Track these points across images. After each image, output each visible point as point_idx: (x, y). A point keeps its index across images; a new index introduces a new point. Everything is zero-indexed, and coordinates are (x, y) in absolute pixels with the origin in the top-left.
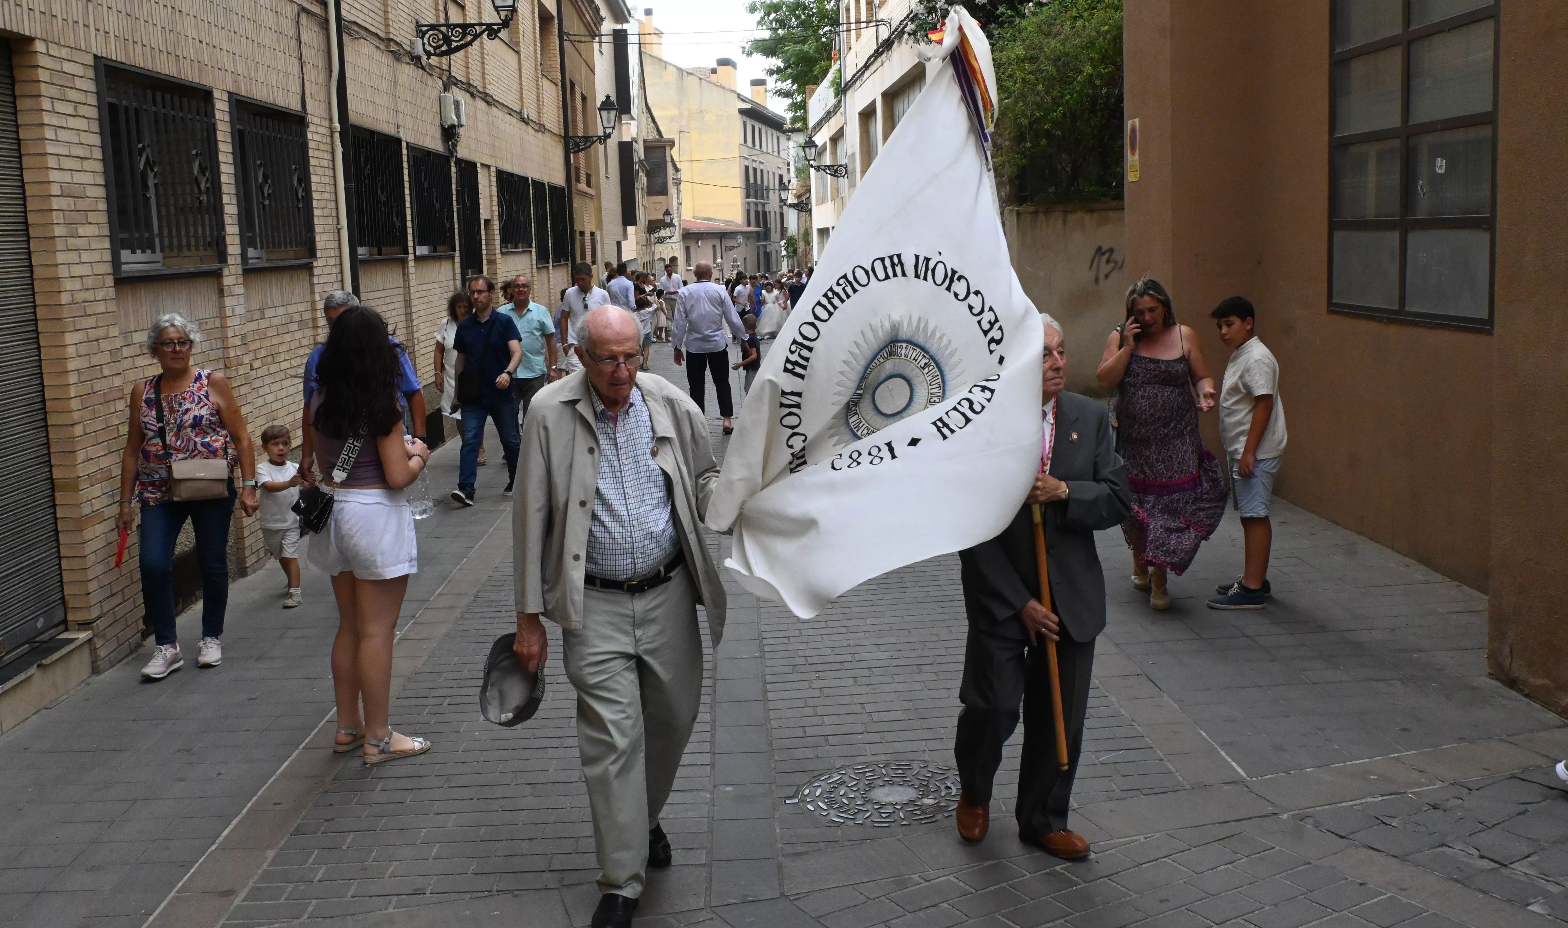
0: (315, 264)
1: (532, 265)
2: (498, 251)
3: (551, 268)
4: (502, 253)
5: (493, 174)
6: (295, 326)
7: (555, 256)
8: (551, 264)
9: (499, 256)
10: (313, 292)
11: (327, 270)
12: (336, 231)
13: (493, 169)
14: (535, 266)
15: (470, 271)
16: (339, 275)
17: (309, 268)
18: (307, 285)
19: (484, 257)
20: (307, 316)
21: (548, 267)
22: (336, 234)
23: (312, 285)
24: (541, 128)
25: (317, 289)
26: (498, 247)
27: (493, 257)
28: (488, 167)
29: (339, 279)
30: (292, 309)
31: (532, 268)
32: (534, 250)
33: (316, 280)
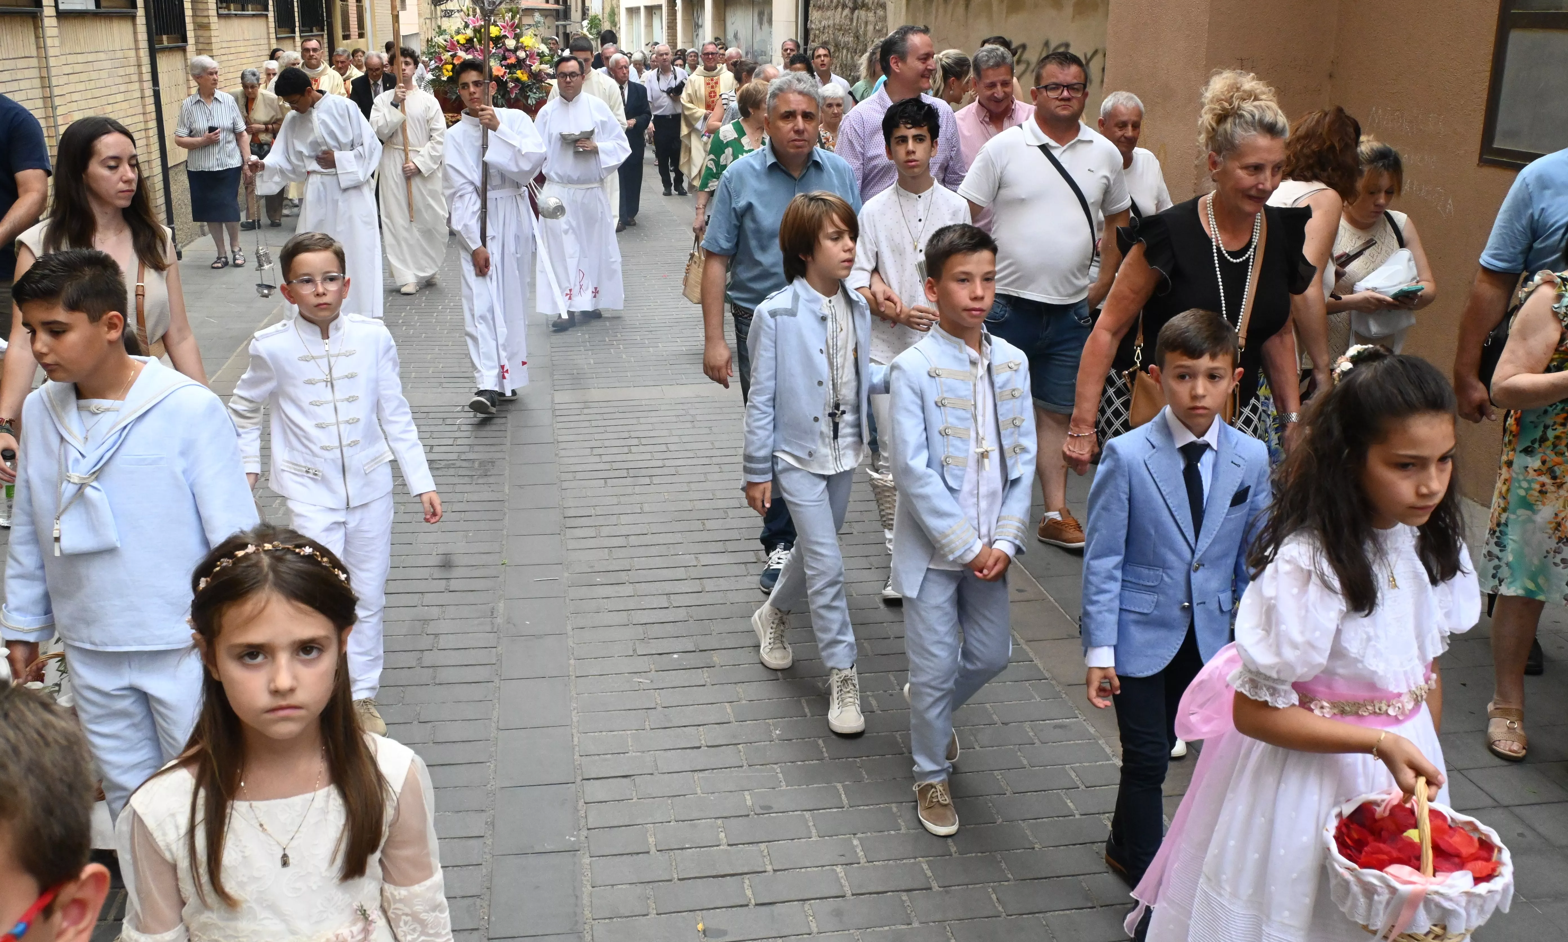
1: (268, 33)
2: (213, 12)
3: (298, 39)
4: (220, 16)
7: (303, 24)
8: (297, 34)
9: (214, 19)
14: (273, 36)
15: (165, 37)
19: (188, 20)
21: (294, 38)
26: (214, 6)
27: (205, 20)
31: (269, 38)
32: (271, 14)
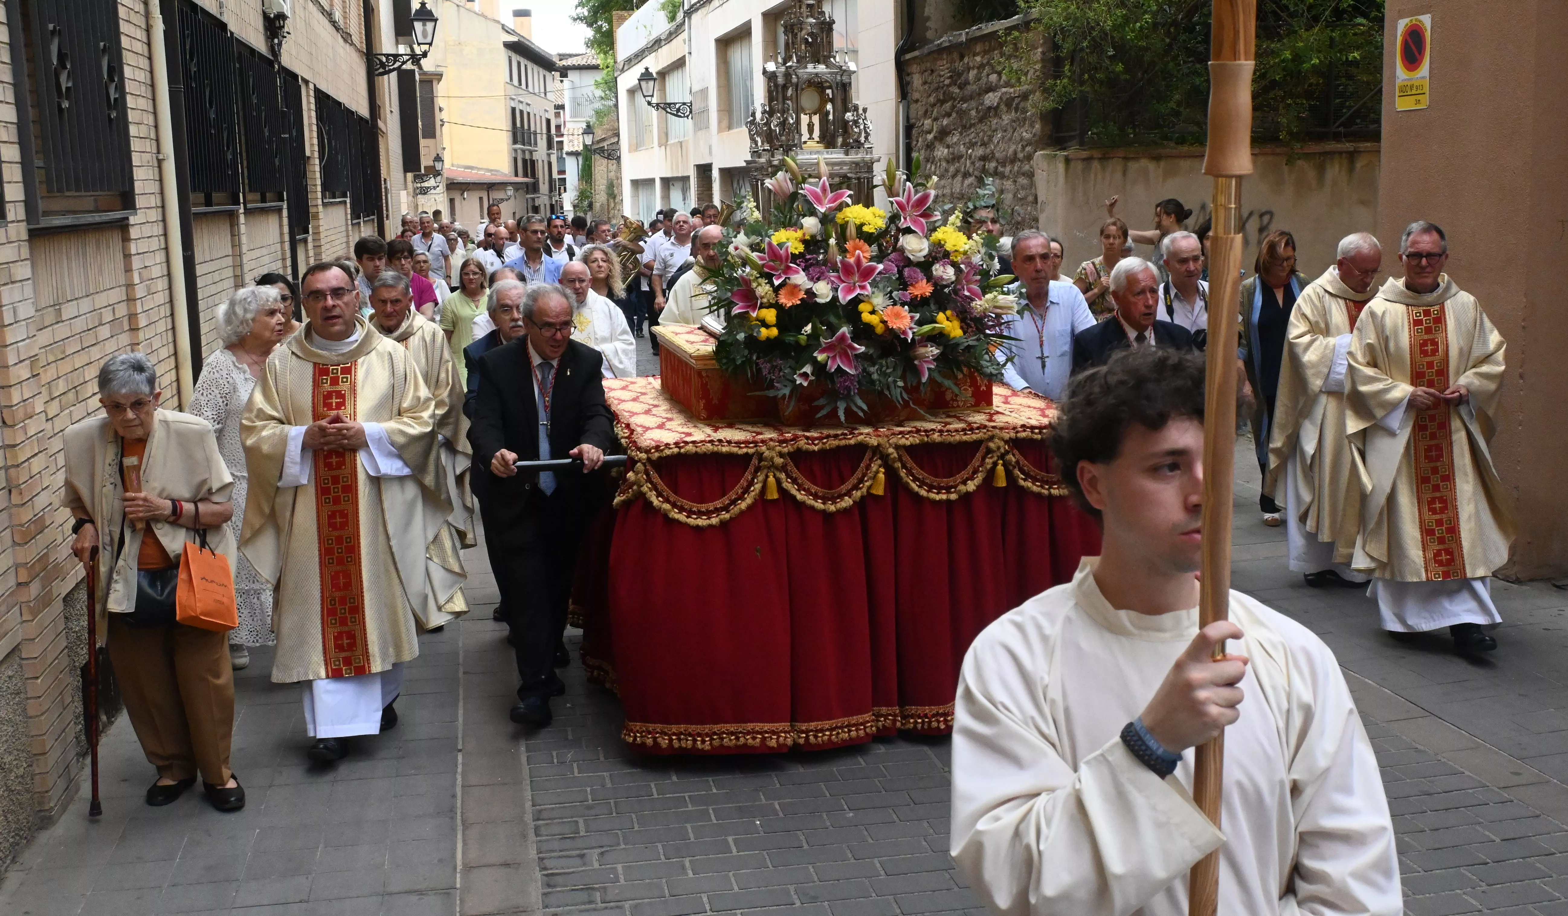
0: (132, 220)
2: (319, 201)
4: (325, 204)
5: (312, 93)
6: (104, 332)
9: (321, 208)
10: (128, 270)
11: (147, 230)
12: (156, 164)
13: (311, 86)
16: (162, 238)
17: (123, 226)
18: (119, 257)
20: (122, 310)
22: (156, 169)
23: (127, 256)
24: (347, 37)
25: (136, 263)
26: (320, 195)
28: (306, 82)
29: (163, 246)
30: (101, 300)
31: (347, 221)
32: (348, 201)
33: (133, 248)
